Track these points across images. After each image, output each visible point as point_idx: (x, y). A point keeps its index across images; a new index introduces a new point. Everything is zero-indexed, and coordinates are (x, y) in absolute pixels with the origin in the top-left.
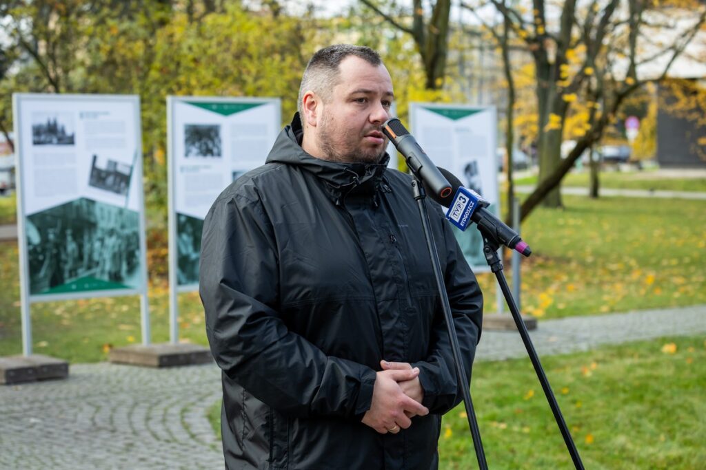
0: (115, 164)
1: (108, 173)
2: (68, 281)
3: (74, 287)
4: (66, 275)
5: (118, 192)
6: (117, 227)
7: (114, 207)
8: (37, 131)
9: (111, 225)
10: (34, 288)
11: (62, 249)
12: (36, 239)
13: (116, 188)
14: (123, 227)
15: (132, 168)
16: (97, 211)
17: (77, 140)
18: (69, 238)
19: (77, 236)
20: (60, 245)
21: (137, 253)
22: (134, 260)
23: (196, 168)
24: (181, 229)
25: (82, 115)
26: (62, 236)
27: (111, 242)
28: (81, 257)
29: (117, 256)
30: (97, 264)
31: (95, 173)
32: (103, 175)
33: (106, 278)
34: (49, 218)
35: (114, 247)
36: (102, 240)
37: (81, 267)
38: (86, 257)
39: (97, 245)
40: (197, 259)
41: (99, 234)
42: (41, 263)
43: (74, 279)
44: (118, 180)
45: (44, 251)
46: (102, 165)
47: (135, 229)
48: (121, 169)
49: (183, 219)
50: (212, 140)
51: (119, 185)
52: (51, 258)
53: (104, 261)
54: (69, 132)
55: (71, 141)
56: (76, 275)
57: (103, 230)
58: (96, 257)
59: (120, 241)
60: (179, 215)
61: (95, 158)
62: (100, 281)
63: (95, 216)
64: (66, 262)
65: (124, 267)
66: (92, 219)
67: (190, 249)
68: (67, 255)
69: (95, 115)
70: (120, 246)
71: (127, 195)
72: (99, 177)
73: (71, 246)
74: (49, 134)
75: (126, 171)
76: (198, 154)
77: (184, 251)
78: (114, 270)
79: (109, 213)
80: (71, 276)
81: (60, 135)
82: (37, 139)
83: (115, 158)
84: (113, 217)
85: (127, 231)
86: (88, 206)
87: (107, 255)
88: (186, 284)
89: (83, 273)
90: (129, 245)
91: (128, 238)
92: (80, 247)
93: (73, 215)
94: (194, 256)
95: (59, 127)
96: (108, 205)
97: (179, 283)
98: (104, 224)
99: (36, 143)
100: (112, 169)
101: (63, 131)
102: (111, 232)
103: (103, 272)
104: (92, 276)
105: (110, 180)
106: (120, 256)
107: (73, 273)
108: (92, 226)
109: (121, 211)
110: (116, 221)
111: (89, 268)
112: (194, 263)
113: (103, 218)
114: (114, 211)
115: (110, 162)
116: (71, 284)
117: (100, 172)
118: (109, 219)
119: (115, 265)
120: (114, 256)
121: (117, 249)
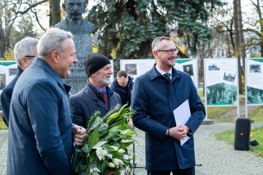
0: (231, 75)
1: (229, 77)
2: (217, 102)
3: (219, 104)
4: (217, 101)
5: (231, 81)
6: (231, 90)
8: (210, 67)
9: (229, 89)
10: (208, 103)
11: (216, 95)
12: (209, 92)
13: (231, 80)
14: (232, 90)
15: (235, 76)
16: (225, 86)
17: (220, 69)
18: (218, 92)
19: (220, 91)
20: (215, 93)
21: (236, 96)
22: (236, 98)
23: (253, 75)
24: (248, 90)
25: (222, 63)
26: (216, 91)
27: (229, 93)
28: (221, 97)
29: (231, 96)
30: (225, 98)
31: (225, 77)
32: (227, 77)
33: (228, 102)
34: (212, 87)
35: (230, 94)
36: (227, 93)
37: (221, 99)
39: (225, 94)
40: (253, 98)
41: (226, 91)
42: (210, 98)
43: (219, 102)
44: (231, 78)
45: (211, 95)
46: (227, 75)
47: (236, 90)
48: (232, 76)
49: (249, 88)
50: (258, 68)
52: (213, 97)
53: (227, 98)
54: (218, 67)
55: (219, 69)
56: (219, 101)
57: (227, 90)
58: (225, 97)
59: (232, 93)
60: (248, 87)
61: (225, 73)
62: (226, 103)
63: (225, 87)
64: (217, 98)
65: (233, 99)
66: (224, 88)
67: (251, 95)
68: (217, 96)
69: (225, 63)
70: (231, 94)
71: (234, 82)
72: (226, 78)
73: (218, 94)
74: (213, 68)
75: (234, 76)
76: (253, 72)
77: (249, 96)
78: (229, 100)
79: (229, 86)
80: (218, 101)
81: (216, 68)
82: (210, 69)
83: (230, 73)
84: (230, 87)
85: (234, 91)
86: (223, 85)
87: (228, 96)
88: (250, 104)
89: (221, 100)
90: (234, 94)
91: (234, 92)
92: (221, 94)
93: (219, 87)
94: (252, 97)
95: (216, 66)
96: (228, 84)
97: (248, 103)
98: (227, 89)
99: (209, 70)
100: (230, 76)
101: (217, 67)
102: (229, 91)
103: (227, 100)
104: (224, 101)
105: (229, 78)
106: (232, 97)
107: (219, 100)
108: (224, 89)
109: (232, 86)
110: (231, 88)
111: (223, 99)
112: (252, 99)
113: (227, 87)
114: (230, 86)
115: (229, 74)
116: (218, 103)
117: (226, 77)
118: (229, 88)
119: (230, 99)
120: (230, 96)
121: (231, 95)
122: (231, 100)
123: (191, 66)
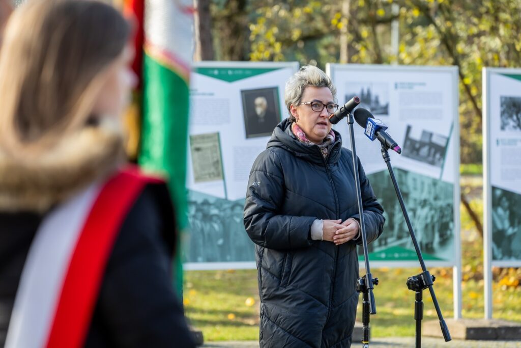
0: (431, 135)
1: (423, 144)
2: (377, 250)
3: (383, 255)
4: (376, 243)
5: (432, 163)
6: (431, 199)
7: (428, 177)
9: (424, 196)
13: (430, 159)
14: (436, 198)
15: (448, 140)
16: (410, 182)
17: (391, 110)
19: (389, 205)
21: (451, 225)
22: (449, 233)
23: (513, 142)
24: (495, 203)
25: (396, 86)
27: (423, 212)
28: (391, 226)
29: (430, 227)
30: (408, 234)
31: (408, 143)
32: (417, 146)
35: (426, 218)
37: (392, 236)
38: (396, 227)
40: (514, 234)
41: (412, 204)
43: (383, 248)
44: (433, 151)
46: (416, 135)
47: (449, 201)
48: (435, 140)
49: (498, 193)
51: (434, 155)
54: (382, 102)
55: (385, 111)
56: (386, 244)
57: (415, 200)
59: (433, 212)
60: (494, 189)
61: (409, 129)
63: (407, 187)
65: (437, 239)
66: (405, 189)
67: (507, 224)
69: (411, 85)
70: (433, 217)
71: (442, 167)
72: (412, 148)
74: (363, 103)
75: (442, 143)
76: (514, 127)
77: (500, 226)
78: (425, 242)
79: (423, 183)
80: (380, 245)
81: (373, 105)
83: (429, 129)
84: (426, 188)
85: (441, 203)
86: (400, 176)
87: (419, 226)
88: (501, 259)
89: (393, 242)
90: (442, 217)
91: (442, 210)
93: (385, 185)
94: (510, 231)
95: (373, 98)
96: (421, 176)
97: (494, 258)
98: (416, 195)
100: (427, 140)
101: (377, 102)
102: (424, 203)
104: (403, 245)
105: (424, 151)
106: (433, 227)
107: (383, 242)
108: (404, 196)
109: (435, 183)
110: (430, 193)
112: (510, 238)
113: (415, 189)
114: (428, 182)
115: (424, 133)
116: (380, 252)
117: (413, 142)
118: (422, 191)
119: (427, 235)
120: (427, 226)
121: (429, 220)
122: (432, 243)
123: (271, 94)
